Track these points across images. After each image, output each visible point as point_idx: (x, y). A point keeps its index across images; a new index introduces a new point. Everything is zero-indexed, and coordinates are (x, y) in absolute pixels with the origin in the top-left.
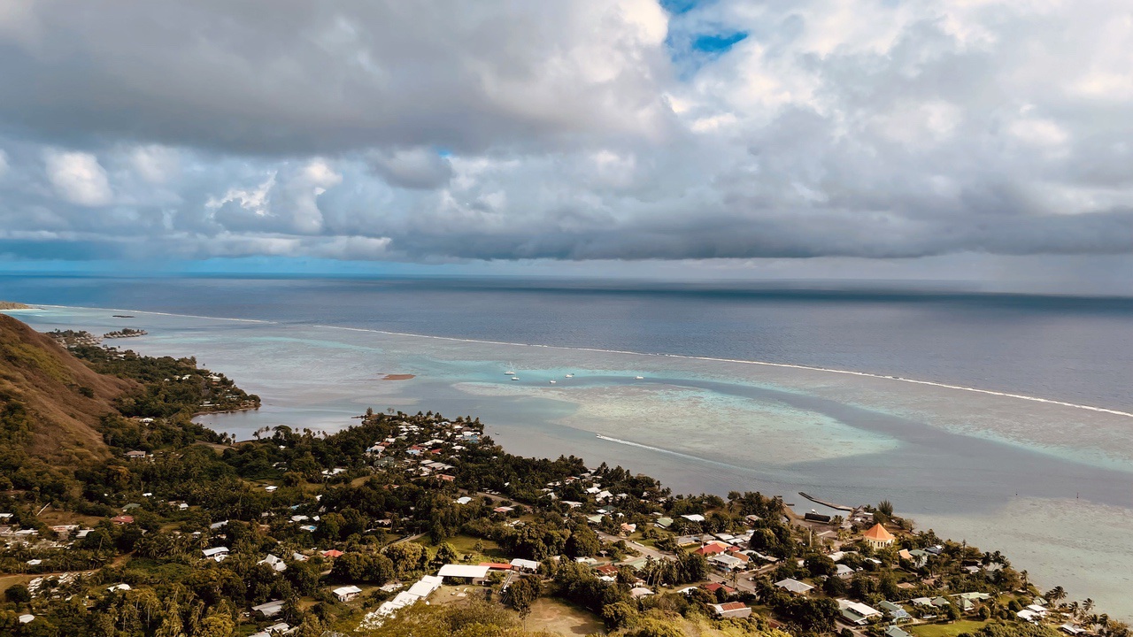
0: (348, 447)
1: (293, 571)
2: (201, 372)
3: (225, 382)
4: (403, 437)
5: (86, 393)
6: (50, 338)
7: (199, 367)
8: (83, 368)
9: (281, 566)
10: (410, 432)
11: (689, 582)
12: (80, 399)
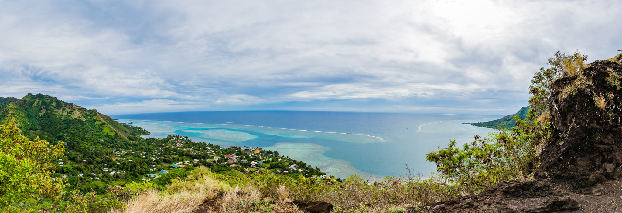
0: (166, 141)
1: (156, 161)
2: (142, 129)
3: (145, 130)
4: (174, 139)
5: (126, 132)
6: (121, 124)
7: (141, 128)
8: (125, 128)
9: (155, 159)
10: (175, 139)
11: (226, 162)
12: (125, 133)
